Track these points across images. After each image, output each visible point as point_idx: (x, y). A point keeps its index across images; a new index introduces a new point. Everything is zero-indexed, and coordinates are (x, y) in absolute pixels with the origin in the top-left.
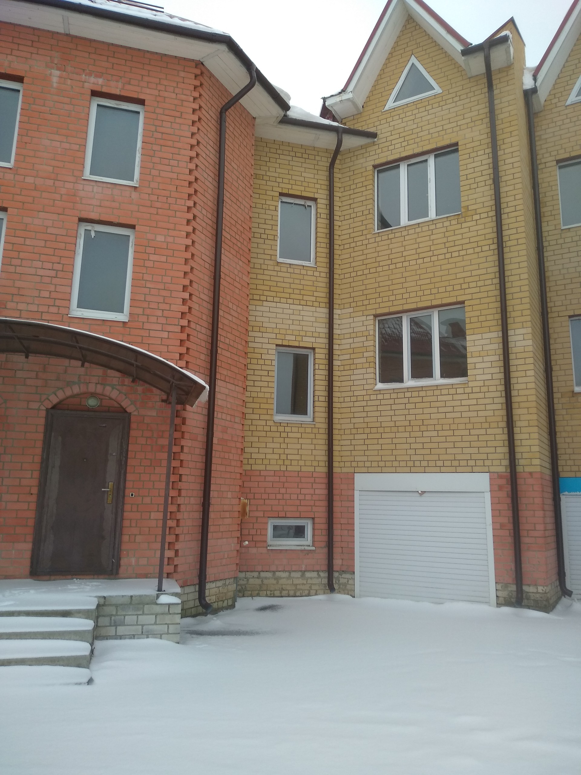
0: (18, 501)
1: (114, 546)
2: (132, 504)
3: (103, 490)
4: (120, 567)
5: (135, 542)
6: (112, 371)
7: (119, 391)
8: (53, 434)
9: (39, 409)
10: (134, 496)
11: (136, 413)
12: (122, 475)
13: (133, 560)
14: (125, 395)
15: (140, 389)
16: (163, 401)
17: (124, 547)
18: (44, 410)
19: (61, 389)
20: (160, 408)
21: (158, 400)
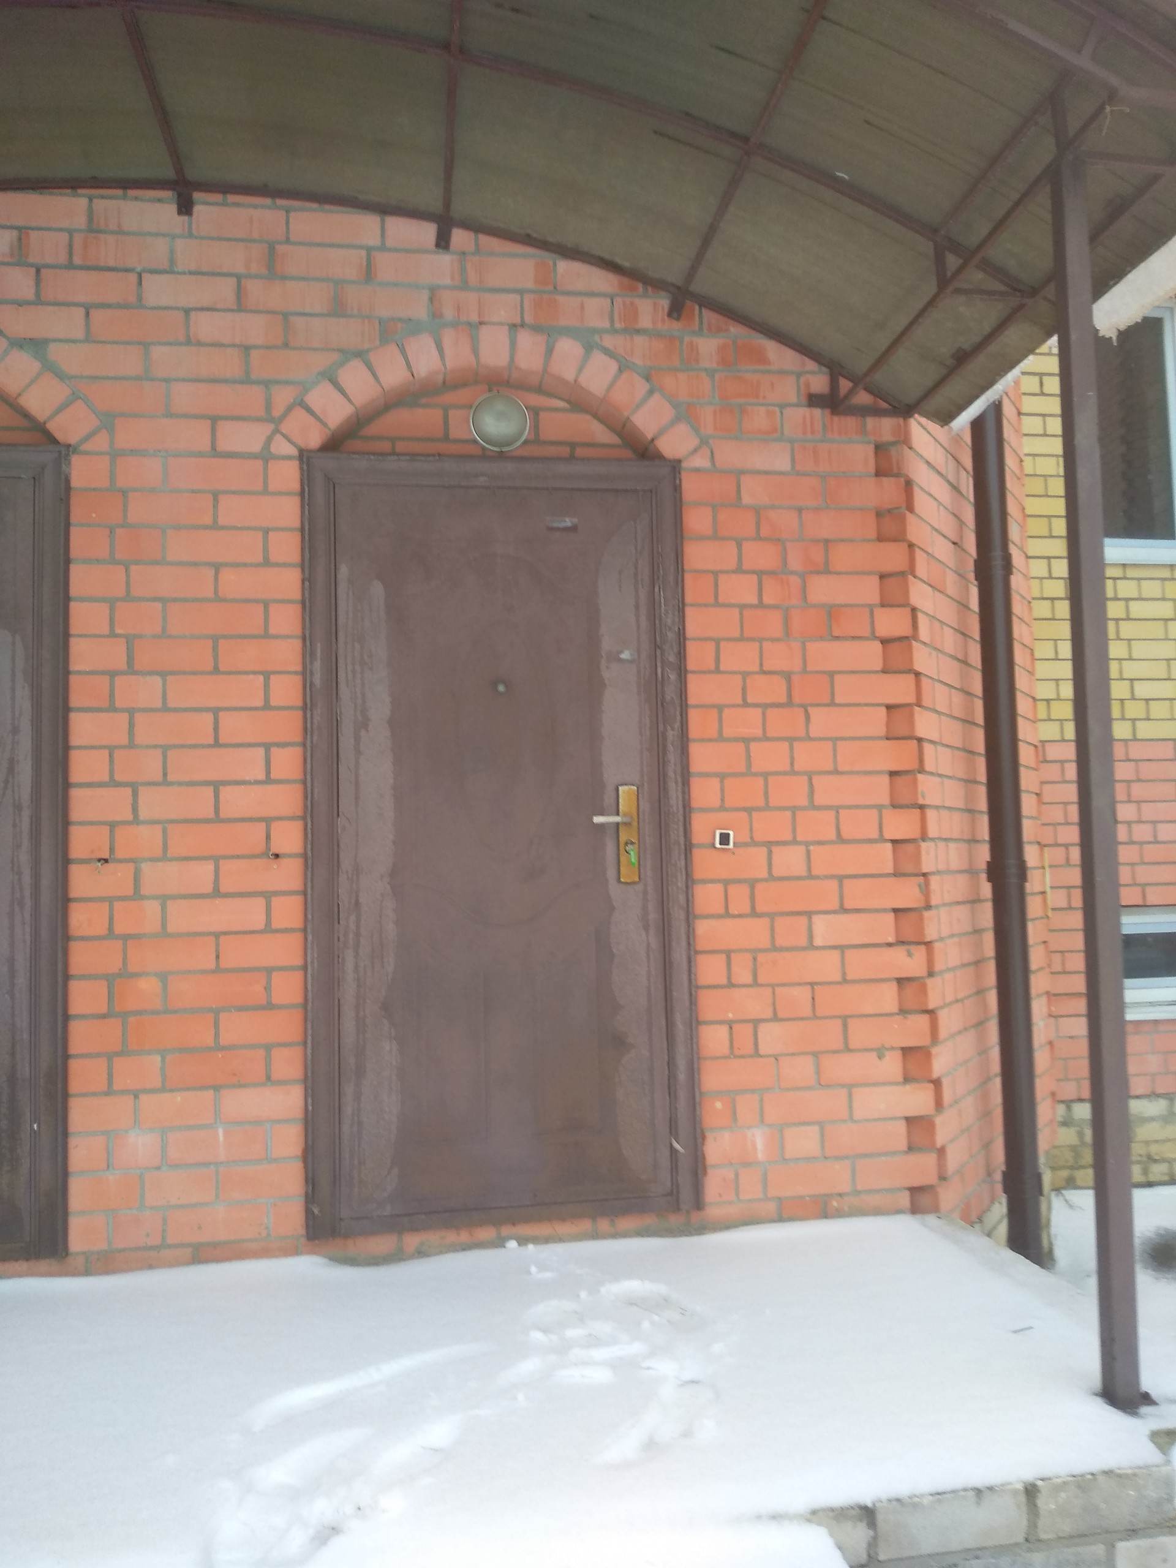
0: (217, 893)
1: (672, 1077)
2: (726, 883)
3: (598, 819)
4: (705, 1173)
5: (757, 1054)
6: (577, 266)
7: (617, 360)
8: (344, 570)
9: (266, 456)
10: (731, 845)
11: (700, 461)
12: (670, 748)
13: (759, 1139)
14: (648, 378)
15: (708, 346)
16: (813, 400)
17: (712, 1078)
18: (289, 458)
19: (359, 354)
20: (805, 433)
21: (793, 398)
